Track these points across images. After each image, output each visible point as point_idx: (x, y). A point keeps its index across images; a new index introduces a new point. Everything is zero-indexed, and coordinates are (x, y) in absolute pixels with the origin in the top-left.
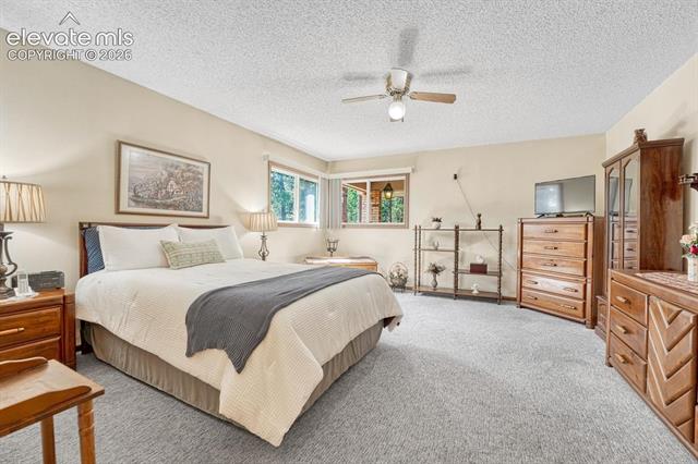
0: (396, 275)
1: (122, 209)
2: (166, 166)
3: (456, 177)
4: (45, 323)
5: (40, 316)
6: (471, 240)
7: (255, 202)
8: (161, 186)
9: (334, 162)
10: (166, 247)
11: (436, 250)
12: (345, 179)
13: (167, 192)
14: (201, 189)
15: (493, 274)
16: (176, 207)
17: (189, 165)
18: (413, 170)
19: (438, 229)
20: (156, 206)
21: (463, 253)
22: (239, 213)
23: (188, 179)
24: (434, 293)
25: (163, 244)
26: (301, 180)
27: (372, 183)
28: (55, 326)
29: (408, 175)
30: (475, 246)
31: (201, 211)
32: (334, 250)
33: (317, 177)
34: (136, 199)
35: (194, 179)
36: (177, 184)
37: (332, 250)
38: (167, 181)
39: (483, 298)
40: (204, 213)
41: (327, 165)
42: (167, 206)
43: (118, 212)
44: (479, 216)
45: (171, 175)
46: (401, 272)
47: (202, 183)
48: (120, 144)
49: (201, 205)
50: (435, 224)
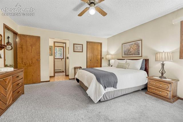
2: (130, 45)
8: (129, 50)
13: (130, 51)
14: (139, 48)
16: (132, 55)
17: (135, 43)
20: (128, 55)
31: (139, 55)
35: (137, 46)
36: (132, 49)
38: (130, 49)
40: (140, 55)
42: (130, 55)
43: (122, 57)
45: (131, 47)
47: (139, 46)
48: (122, 44)
49: (139, 53)
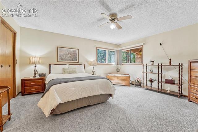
0: (137, 81)
1: (58, 61)
2: (68, 51)
3: (161, 44)
4: (39, 83)
5: (38, 81)
6: (168, 70)
7: (92, 58)
9: (120, 45)
10: (63, 69)
11: (152, 73)
12: (123, 49)
13: (68, 57)
14: (76, 56)
15: (177, 84)
17: (73, 50)
18: (144, 44)
19: (153, 65)
21: (165, 75)
22: (87, 61)
23: (73, 53)
24: (151, 89)
25: (63, 68)
26: (109, 51)
27: (131, 50)
28: (41, 83)
29: (142, 46)
30: (170, 72)
31: (77, 61)
32: (119, 72)
33: (114, 50)
34: (61, 59)
35: (75, 53)
36: (70, 55)
37: (118, 72)
39: (171, 94)
41: (118, 46)
42: (68, 60)
43: (57, 62)
44: (170, 59)
45: (69, 53)
46: (138, 80)
47: (77, 54)
48: (58, 47)
49: (77, 59)
50: (151, 63)
